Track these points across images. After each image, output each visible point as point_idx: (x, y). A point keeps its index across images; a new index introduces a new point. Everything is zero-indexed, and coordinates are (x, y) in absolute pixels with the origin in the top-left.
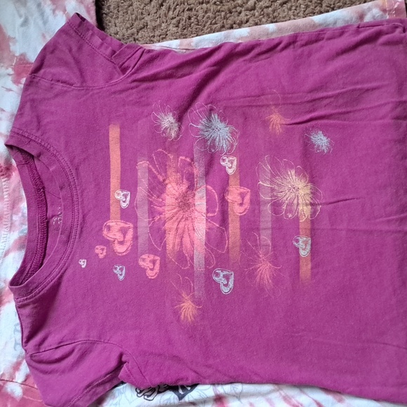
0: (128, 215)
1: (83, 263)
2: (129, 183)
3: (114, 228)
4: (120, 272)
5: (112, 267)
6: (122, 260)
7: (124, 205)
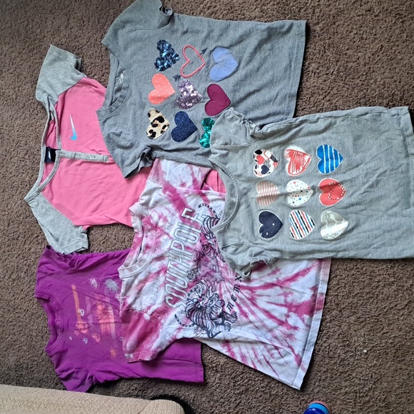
0: (85, 318)
1: (71, 338)
2: (83, 306)
3: (80, 324)
4: (86, 341)
5: (82, 339)
6: (86, 336)
7: (82, 315)
